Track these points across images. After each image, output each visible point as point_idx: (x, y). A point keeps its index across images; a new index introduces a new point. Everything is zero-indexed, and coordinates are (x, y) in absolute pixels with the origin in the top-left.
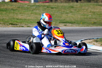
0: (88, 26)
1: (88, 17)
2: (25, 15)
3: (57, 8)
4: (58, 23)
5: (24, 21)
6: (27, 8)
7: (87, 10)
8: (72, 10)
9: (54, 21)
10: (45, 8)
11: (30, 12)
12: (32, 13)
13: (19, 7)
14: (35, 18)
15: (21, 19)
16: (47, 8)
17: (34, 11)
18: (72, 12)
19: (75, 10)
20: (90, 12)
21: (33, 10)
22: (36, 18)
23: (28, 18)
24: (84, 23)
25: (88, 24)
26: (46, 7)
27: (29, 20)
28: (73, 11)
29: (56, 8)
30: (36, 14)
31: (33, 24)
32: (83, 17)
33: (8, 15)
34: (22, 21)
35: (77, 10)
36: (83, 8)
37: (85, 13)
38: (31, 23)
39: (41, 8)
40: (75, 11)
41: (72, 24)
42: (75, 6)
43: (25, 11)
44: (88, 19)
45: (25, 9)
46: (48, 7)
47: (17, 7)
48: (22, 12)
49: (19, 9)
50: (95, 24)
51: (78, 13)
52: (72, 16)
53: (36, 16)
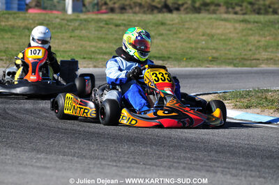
0: (200, 66)
1: (199, 45)
2: (57, 41)
3: (129, 25)
6: (59, 24)
7: (196, 30)
8: (162, 30)
10: (102, 24)
11: (68, 34)
12: (71, 37)
14: (80, 49)
16: (107, 26)
17: (77, 33)
18: (162, 35)
19: (169, 30)
20: (203, 35)
21: (73, 30)
22: (81, 47)
23: (63, 48)
24: (190, 58)
25: (199, 60)
26: (104, 22)
28: (164, 32)
29: (125, 25)
30: (81, 38)
32: (189, 45)
33: (17, 42)
35: (175, 30)
36: (186, 26)
37: (191, 36)
39: (92, 26)
40: (168, 32)
41: (163, 60)
42: (168, 22)
43: (57, 32)
44: (199, 50)
45: (55, 28)
46: (107, 24)
47: (37, 22)
50: (214, 60)
51: (175, 36)
52: (162, 42)
53: (82, 43)
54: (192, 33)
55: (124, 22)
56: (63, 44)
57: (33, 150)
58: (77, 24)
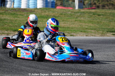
2: (69, 23)
3: (105, 15)
4: (106, 32)
5: (66, 29)
6: (70, 14)
9: (101, 30)
10: (91, 15)
11: (74, 19)
12: (76, 21)
13: (62, 14)
14: (80, 27)
15: (64, 28)
16: (94, 16)
17: (79, 18)
21: (77, 17)
22: (80, 26)
23: (71, 26)
27: (72, 28)
29: (103, 15)
30: (80, 21)
31: (77, 33)
34: (64, 29)
38: (75, 32)
39: (86, 15)
43: (69, 18)
45: (68, 16)
46: (94, 14)
47: (59, 13)
48: (65, 19)
49: (61, 16)
53: (81, 24)
55: (103, 14)
56: (71, 24)
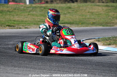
0: (87, 26)
1: (87, 17)
2: (22, 17)
5: (21, 22)
6: (23, 9)
7: (85, 10)
8: (70, 11)
11: (27, 14)
12: (29, 15)
13: (15, 9)
14: (33, 20)
17: (31, 13)
18: (69, 13)
19: (73, 11)
20: (88, 13)
21: (29, 12)
24: (83, 23)
25: (87, 24)
26: (43, 8)
27: (26, 21)
30: (33, 15)
31: (30, 26)
32: (82, 17)
33: (4, 17)
34: (19, 22)
35: (75, 11)
36: (81, 9)
37: (83, 13)
38: (28, 25)
39: (38, 9)
40: (73, 12)
41: (70, 24)
42: (72, 7)
43: (22, 13)
44: (87, 19)
45: (21, 11)
46: (45, 9)
47: (13, 8)
48: (19, 14)
49: (15, 11)
50: (93, 24)
51: (76, 13)
52: (70, 16)
53: (33, 17)
54: (84, 12)
56: (25, 18)
57: (12, 66)
58: (31, 9)
